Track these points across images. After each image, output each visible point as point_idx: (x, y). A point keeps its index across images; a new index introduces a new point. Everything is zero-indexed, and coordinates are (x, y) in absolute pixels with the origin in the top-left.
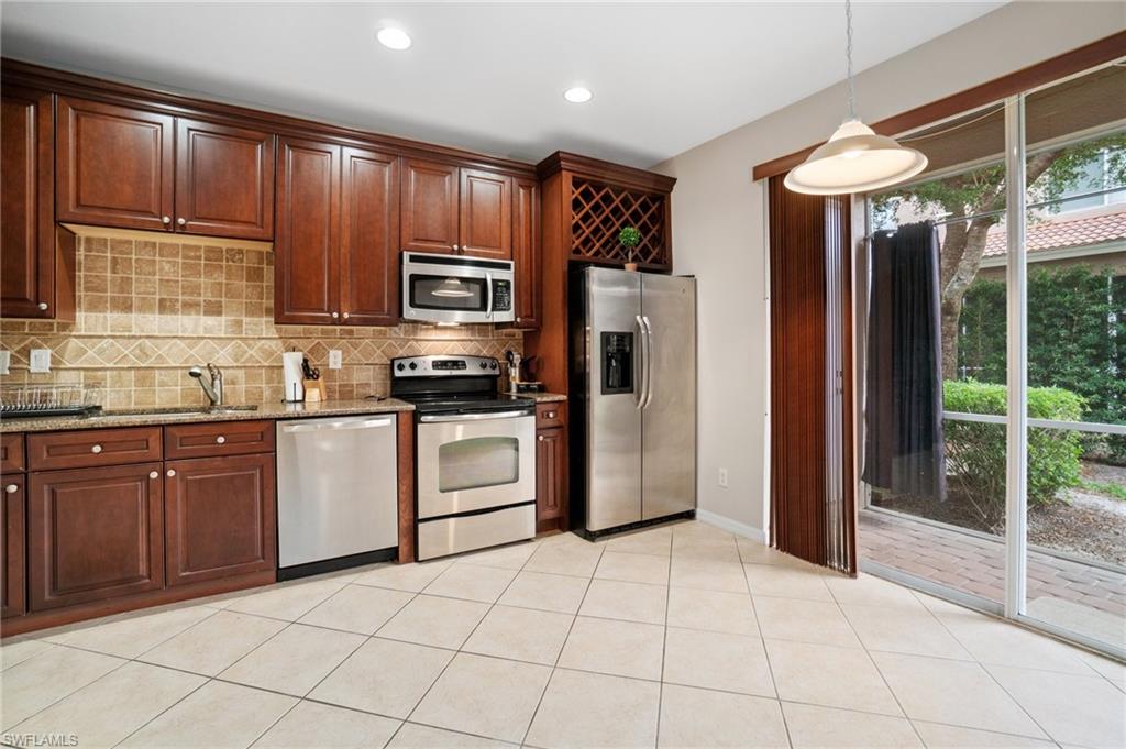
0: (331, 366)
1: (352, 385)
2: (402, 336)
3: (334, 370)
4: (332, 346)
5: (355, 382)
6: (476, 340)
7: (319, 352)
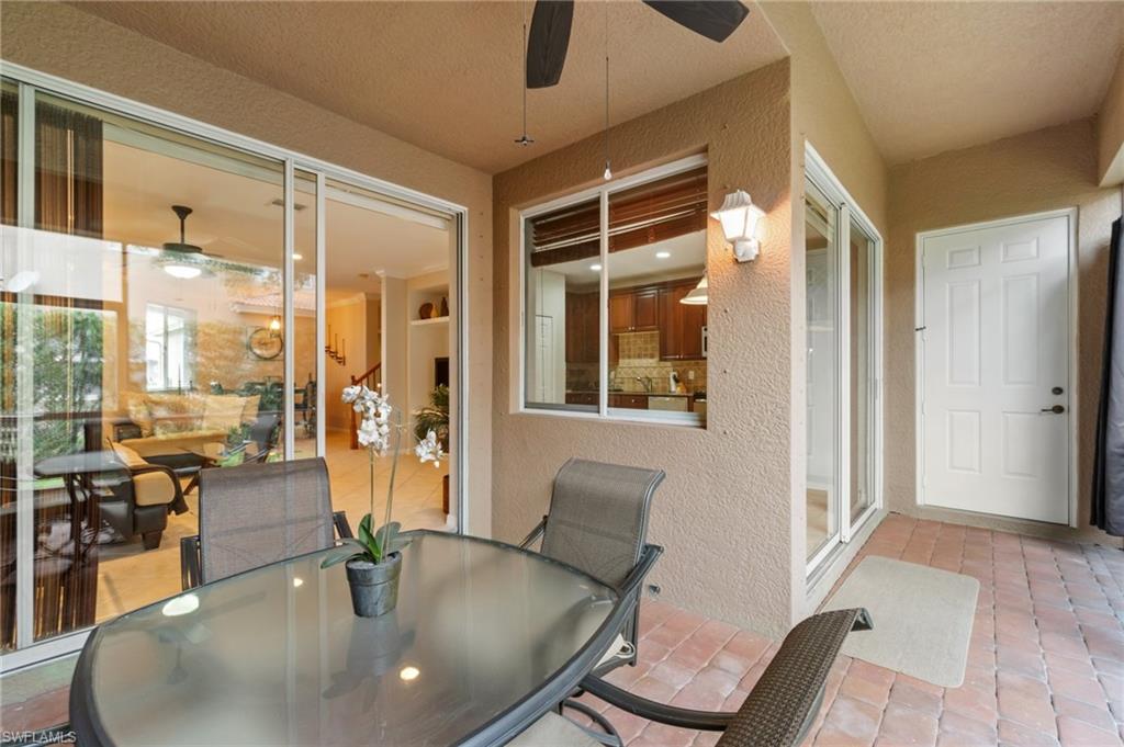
0: (690, 378)
4: (690, 370)
7: (685, 372)
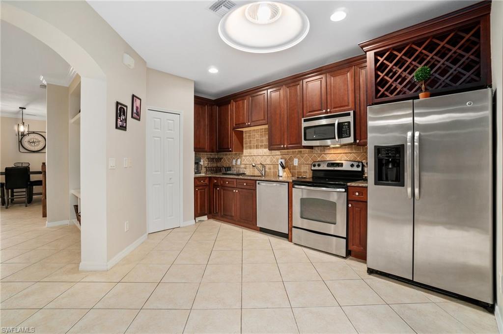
0: (295, 165)
1: (301, 172)
2: (319, 152)
3: (295, 166)
4: (295, 157)
5: (302, 171)
6: (353, 153)
7: (291, 159)
